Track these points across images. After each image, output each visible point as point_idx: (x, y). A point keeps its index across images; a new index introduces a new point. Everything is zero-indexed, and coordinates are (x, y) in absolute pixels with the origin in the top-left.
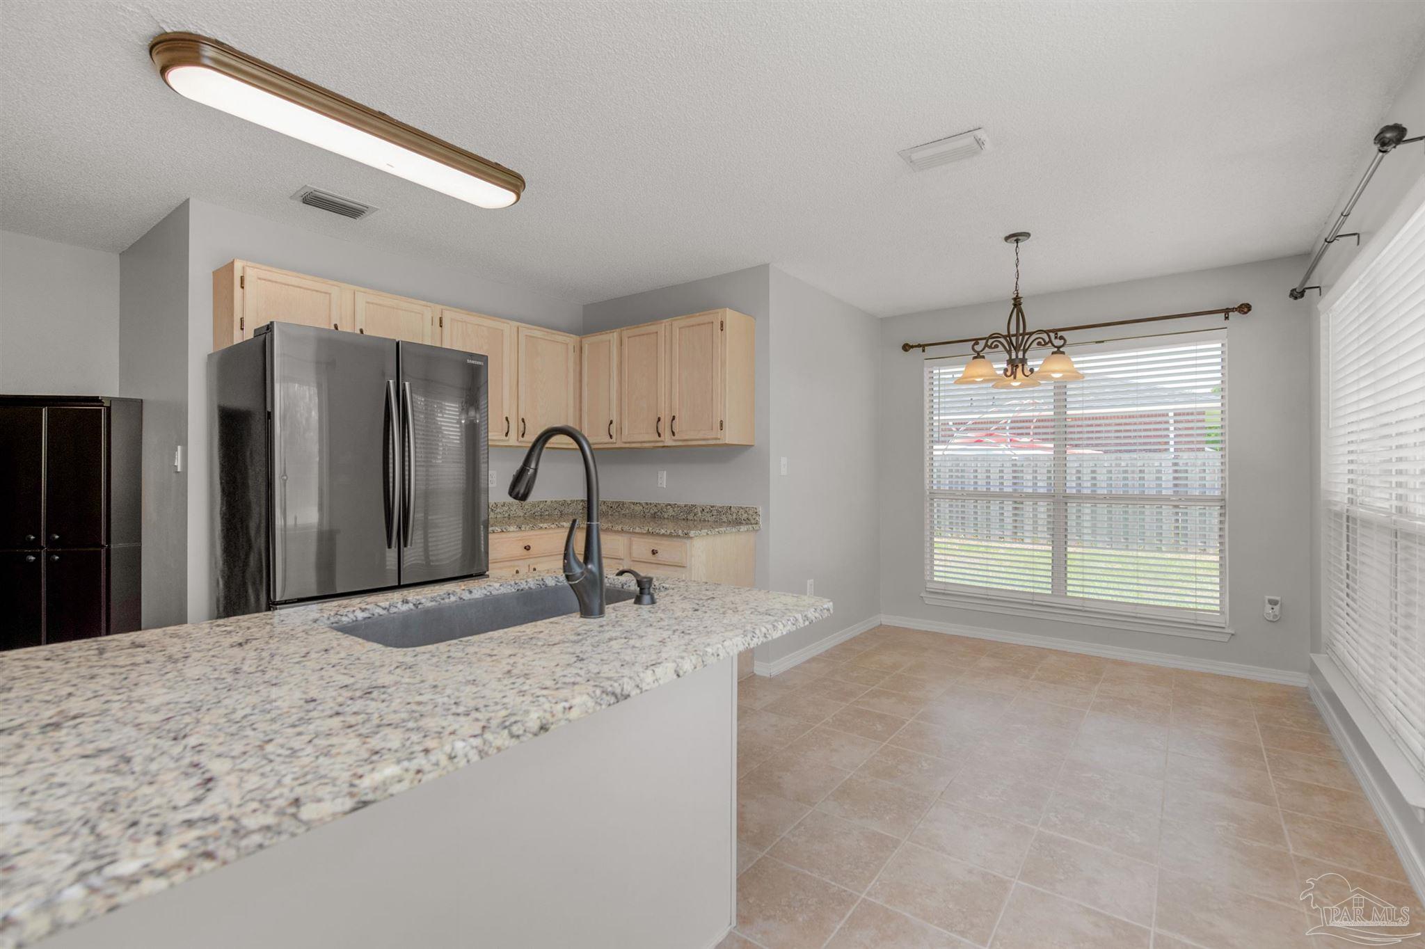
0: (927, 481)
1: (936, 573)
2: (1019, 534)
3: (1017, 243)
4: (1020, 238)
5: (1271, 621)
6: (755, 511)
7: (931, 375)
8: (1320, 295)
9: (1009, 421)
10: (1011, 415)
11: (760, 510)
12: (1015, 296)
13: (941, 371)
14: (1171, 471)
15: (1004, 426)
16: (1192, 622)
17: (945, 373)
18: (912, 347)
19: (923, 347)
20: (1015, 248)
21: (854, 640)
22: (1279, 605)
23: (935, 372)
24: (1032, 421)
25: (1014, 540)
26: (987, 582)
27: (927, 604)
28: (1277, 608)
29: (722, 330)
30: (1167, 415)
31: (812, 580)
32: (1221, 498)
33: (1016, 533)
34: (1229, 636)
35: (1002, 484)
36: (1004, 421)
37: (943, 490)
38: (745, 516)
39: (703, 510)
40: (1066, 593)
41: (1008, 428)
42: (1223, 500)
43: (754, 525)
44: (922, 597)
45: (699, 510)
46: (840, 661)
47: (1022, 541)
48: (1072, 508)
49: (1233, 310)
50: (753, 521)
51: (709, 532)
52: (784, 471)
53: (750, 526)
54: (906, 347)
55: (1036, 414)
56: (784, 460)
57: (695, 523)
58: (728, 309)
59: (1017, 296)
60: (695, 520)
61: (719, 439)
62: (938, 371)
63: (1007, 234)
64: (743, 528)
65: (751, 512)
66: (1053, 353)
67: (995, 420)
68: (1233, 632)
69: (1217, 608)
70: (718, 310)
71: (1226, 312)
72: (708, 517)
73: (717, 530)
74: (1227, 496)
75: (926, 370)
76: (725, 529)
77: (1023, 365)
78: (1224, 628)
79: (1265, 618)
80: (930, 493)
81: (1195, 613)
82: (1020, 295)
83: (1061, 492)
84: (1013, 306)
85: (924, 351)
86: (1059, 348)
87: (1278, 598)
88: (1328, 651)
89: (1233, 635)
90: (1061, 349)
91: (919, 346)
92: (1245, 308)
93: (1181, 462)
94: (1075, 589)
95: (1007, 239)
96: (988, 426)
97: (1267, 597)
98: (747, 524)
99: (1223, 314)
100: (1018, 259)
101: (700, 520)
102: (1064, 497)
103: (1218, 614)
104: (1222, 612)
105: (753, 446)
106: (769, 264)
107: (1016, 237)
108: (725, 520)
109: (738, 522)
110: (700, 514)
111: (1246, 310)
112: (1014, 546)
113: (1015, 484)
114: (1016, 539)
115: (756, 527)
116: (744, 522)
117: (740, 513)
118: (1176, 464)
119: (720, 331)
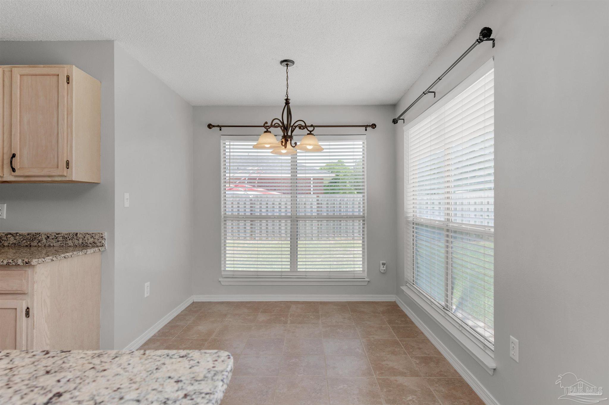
0: (222, 210)
1: (227, 266)
2: (253, 235)
3: (287, 66)
4: (289, 63)
5: (383, 273)
6: (101, 235)
7: (224, 145)
8: (404, 123)
9: (247, 179)
10: (248, 175)
11: (106, 235)
12: (286, 98)
13: (231, 143)
14: (316, 204)
15: (244, 181)
16: (353, 277)
17: (233, 145)
18: (214, 126)
19: (220, 127)
20: (286, 69)
21: (178, 318)
22: (386, 265)
23: (226, 143)
24: (256, 179)
25: (251, 239)
26: (257, 268)
27: (223, 285)
28: (385, 266)
29: (68, 83)
30: (310, 179)
31: (149, 283)
32: (363, 216)
33: (252, 235)
34: (367, 282)
35: (239, 210)
36: (243, 178)
37: (228, 215)
38: (91, 240)
39: (48, 237)
40: (297, 270)
41: (246, 182)
42: (364, 217)
43: (100, 248)
44: (220, 281)
45: (44, 237)
46: (171, 338)
47: (255, 240)
48: (301, 223)
49: (369, 126)
50: (99, 244)
51: (54, 259)
52: (127, 204)
53: (97, 249)
54: (210, 126)
55: (258, 175)
56: (127, 196)
57: (39, 249)
58: (74, 66)
59: (287, 98)
60: (39, 246)
61: (66, 176)
62: (229, 143)
63: (283, 59)
64: (90, 251)
65: (97, 237)
66: (308, 134)
67: (239, 178)
68: (369, 280)
69: (361, 269)
70: (65, 66)
71: (366, 126)
72: (54, 243)
73: (63, 255)
74: (366, 215)
75: (222, 142)
76: (71, 253)
77: (291, 140)
78: (364, 278)
79: (380, 271)
80: (224, 217)
81: (354, 273)
82: (289, 98)
83: (295, 215)
84: (285, 104)
85: (220, 130)
86: (311, 131)
87: (385, 262)
88: (407, 285)
89: (369, 281)
90: (312, 133)
91: (218, 126)
92: (374, 126)
93: (320, 199)
94: (301, 267)
95: (282, 62)
96: (235, 181)
97: (381, 262)
98: (93, 247)
99: (365, 128)
100: (287, 76)
101: (45, 246)
102: (296, 217)
103: (362, 272)
104: (363, 271)
105: (99, 183)
106: (113, 41)
107: (287, 62)
108: (71, 244)
109: (84, 246)
110: (44, 241)
111: (374, 127)
112: (251, 242)
113: (251, 210)
114: (252, 238)
115: (102, 249)
116: (90, 245)
117: (86, 238)
118: (318, 200)
119: (66, 83)
